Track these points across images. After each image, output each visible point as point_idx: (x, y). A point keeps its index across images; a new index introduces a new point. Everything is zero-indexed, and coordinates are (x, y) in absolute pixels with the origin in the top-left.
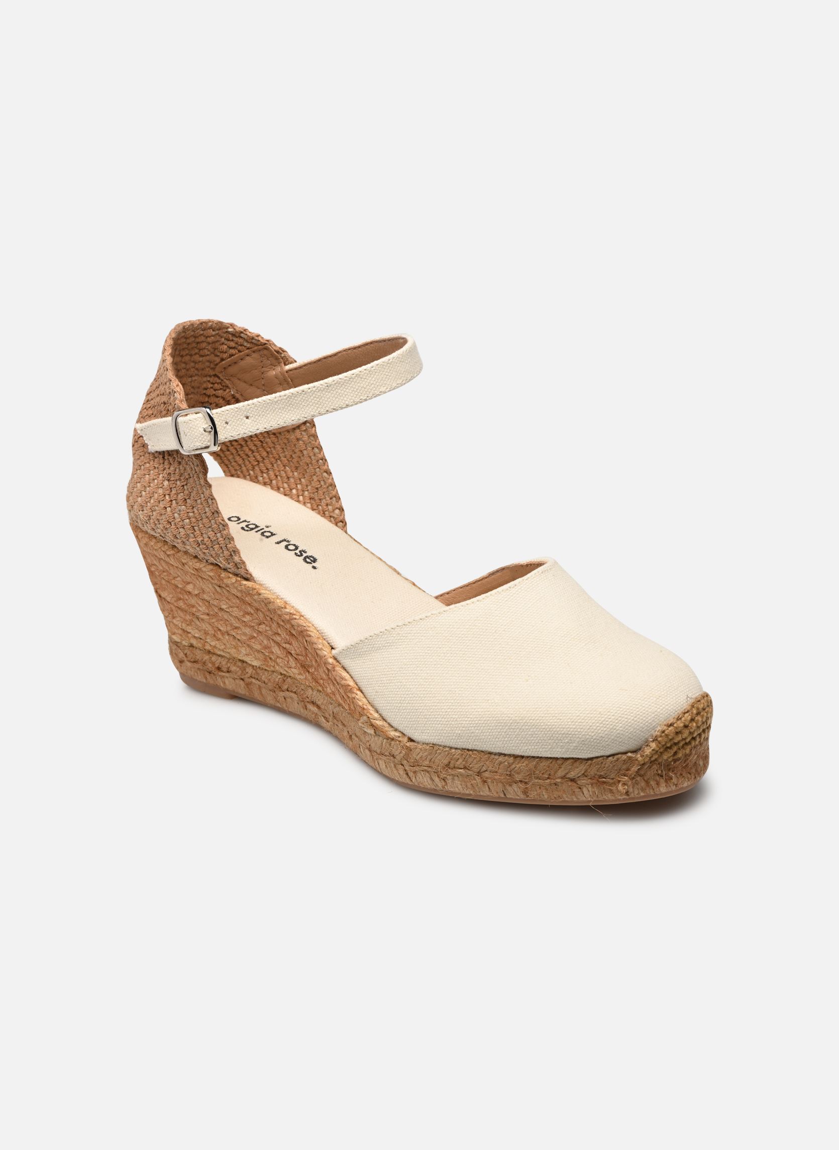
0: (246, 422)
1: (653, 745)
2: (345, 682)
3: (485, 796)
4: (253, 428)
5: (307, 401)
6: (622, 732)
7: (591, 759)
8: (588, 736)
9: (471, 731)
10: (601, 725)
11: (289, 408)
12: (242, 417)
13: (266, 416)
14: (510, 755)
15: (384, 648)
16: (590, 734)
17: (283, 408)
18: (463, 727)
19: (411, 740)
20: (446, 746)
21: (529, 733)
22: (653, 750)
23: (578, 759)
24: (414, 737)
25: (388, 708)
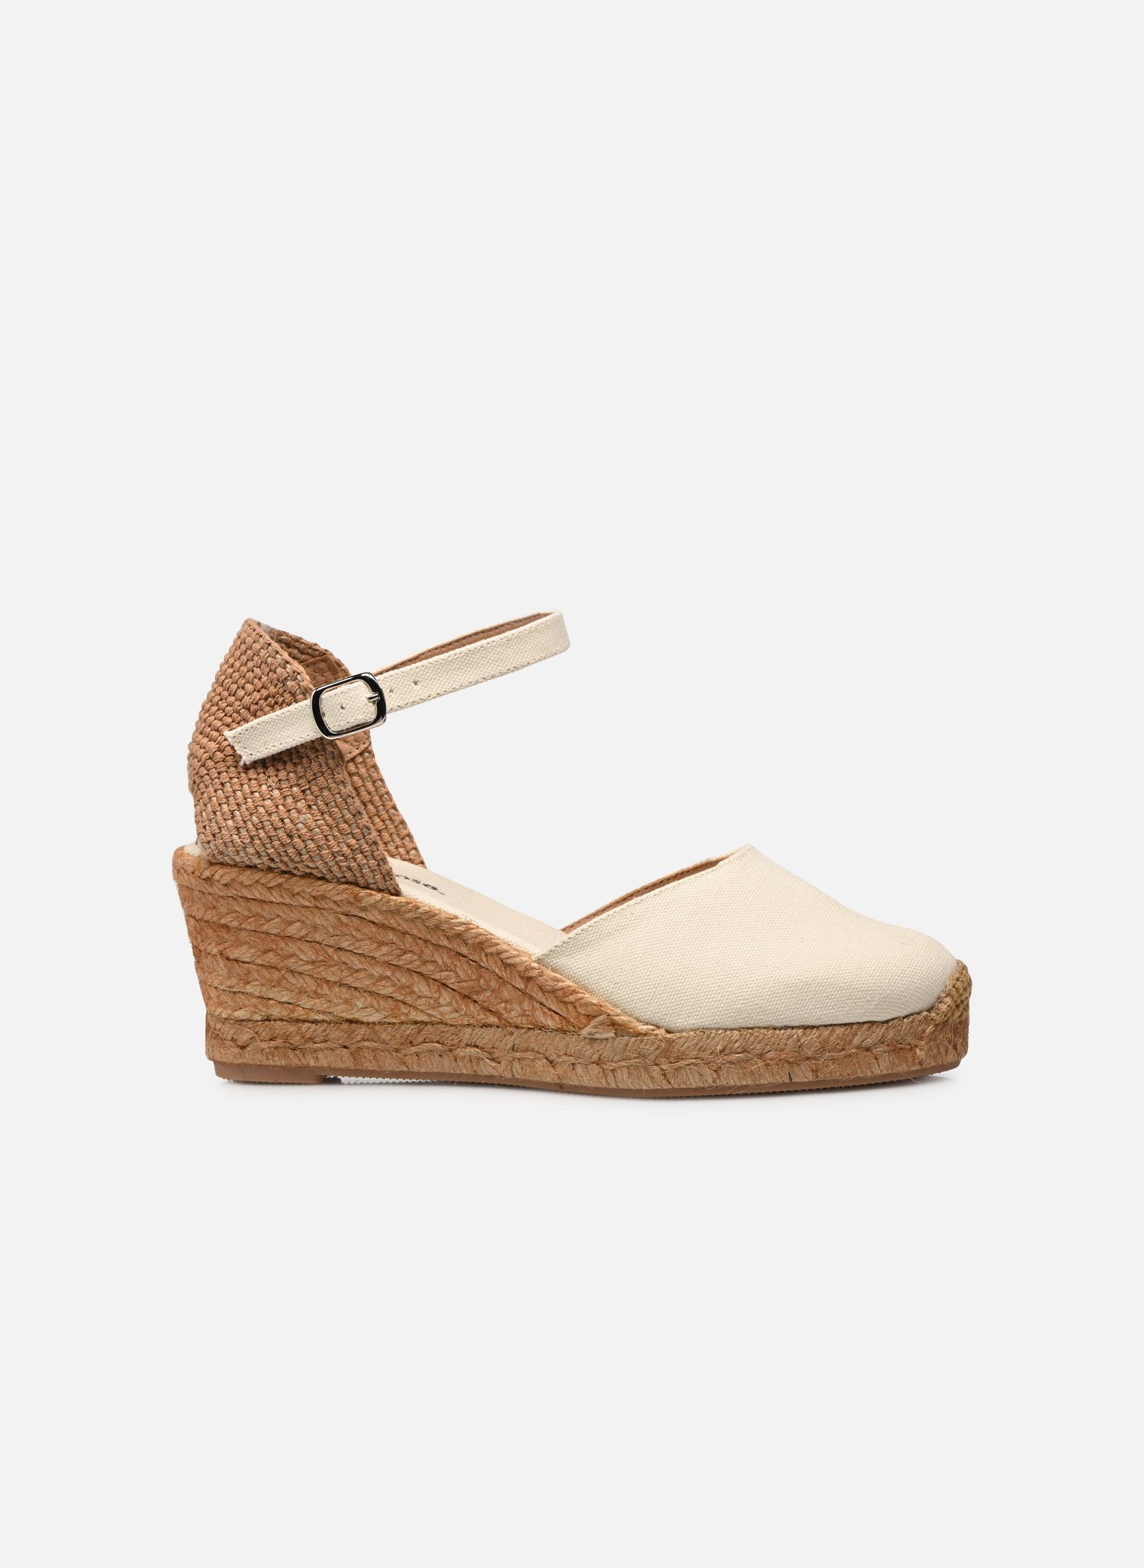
0: (414, 689)
1: (948, 1000)
2: (562, 984)
3: (767, 1085)
4: (424, 694)
5: (486, 658)
6: (919, 986)
7: (887, 1022)
8: (888, 992)
9: (754, 1003)
10: (900, 978)
11: (465, 668)
12: (409, 683)
13: (438, 680)
14: (799, 1027)
15: (616, 932)
16: (890, 988)
17: (459, 669)
18: (743, 1000)
19: (668, 1032)
20: (719, 1029)
21: (825, 994)
22: (948, 1006)
23: (875, 1022)
24: (672, 1026)
25: (636, 997)
